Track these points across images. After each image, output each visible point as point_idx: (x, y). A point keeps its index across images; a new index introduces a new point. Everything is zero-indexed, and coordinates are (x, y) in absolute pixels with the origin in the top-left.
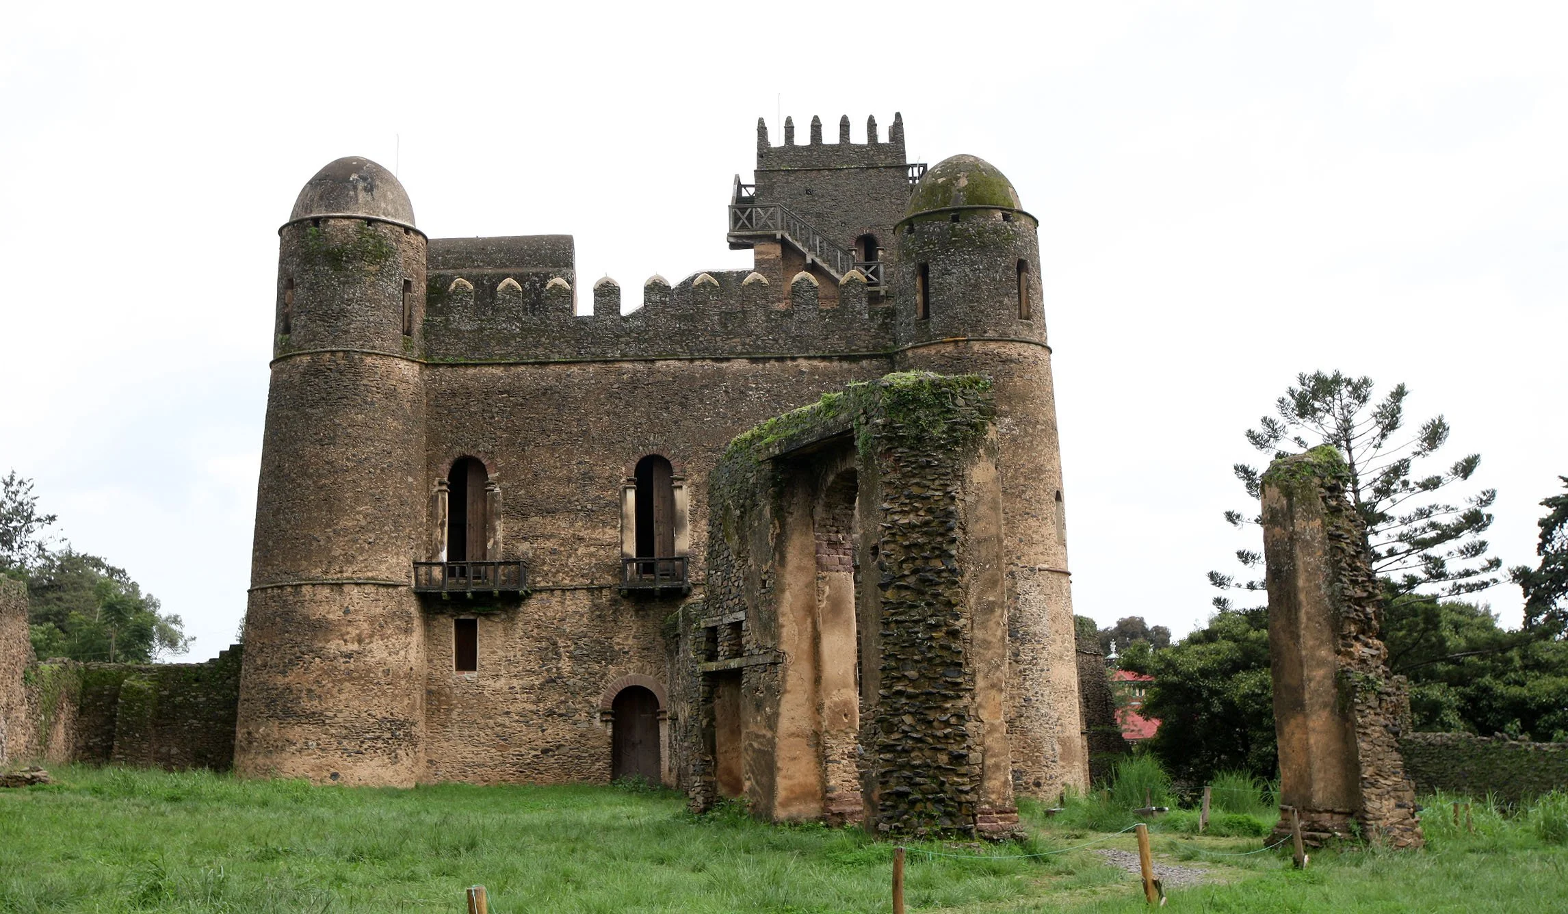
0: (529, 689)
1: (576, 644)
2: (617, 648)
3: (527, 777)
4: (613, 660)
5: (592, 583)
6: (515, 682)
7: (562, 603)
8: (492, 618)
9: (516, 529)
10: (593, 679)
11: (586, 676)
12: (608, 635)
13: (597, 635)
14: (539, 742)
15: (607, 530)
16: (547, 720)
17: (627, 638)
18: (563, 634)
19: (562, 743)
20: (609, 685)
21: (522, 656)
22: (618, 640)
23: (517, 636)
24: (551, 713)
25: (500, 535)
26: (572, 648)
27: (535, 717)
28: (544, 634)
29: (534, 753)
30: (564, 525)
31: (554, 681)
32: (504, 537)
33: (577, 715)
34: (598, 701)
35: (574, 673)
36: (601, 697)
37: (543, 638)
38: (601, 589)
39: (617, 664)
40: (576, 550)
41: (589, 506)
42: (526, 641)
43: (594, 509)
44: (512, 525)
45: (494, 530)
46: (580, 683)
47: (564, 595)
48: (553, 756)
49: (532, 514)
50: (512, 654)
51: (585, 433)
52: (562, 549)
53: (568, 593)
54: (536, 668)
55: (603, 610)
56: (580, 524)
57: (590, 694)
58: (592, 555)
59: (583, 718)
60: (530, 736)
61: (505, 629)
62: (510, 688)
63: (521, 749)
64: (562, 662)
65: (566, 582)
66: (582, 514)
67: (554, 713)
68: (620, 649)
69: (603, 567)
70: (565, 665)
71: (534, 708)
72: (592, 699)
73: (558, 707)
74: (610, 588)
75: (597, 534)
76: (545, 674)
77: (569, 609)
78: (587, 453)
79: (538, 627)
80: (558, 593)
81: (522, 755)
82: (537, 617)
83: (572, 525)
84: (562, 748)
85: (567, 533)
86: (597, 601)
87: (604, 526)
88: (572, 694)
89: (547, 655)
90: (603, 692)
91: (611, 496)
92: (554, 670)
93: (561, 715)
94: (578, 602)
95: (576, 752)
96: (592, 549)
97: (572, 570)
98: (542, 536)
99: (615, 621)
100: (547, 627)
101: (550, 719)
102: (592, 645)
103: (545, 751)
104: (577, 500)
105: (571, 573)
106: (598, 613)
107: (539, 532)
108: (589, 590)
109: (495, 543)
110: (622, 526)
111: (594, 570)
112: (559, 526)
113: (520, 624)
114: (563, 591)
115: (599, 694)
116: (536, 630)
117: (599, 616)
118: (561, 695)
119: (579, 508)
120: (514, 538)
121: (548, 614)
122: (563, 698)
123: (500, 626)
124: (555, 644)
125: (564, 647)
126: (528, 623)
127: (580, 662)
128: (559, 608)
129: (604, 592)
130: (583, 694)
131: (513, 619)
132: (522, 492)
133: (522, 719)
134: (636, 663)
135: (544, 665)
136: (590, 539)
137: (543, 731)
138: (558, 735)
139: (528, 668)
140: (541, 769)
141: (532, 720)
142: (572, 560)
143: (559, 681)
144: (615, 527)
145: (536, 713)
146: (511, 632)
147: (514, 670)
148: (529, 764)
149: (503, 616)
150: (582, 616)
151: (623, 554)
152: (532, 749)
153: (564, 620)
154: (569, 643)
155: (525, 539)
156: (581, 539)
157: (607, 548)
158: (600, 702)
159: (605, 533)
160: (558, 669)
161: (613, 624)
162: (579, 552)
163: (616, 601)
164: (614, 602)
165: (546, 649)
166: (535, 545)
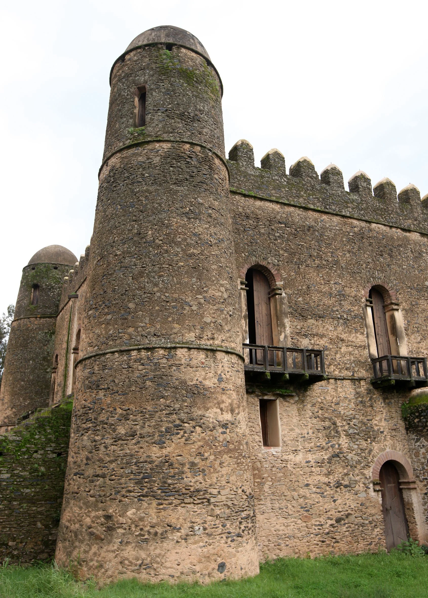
0: (320, 464)
1: (349, 424)
2: (376, 428)
3: (328, 545)
4: (375, 438)
5: (353, 375)
6: (310, 457)
7: (336, 390)
8: (288, 399)
9: (299, 327)
10: (363, 454)
11: (359, 452)
12: (369, 418)
13: (362, 417)
14: (333, 512)
15: (358, 335)
16: (336, 491)
17: (381, 420)
18: (339, 415)
19: (350, 511)
20: (375, 459)
21: (313, 433)
22: (376, 422)
23: (308, 416)
24: (338, 485)
25: (288, 330)
26: (346, 428)
27: (328, 488)
28: (326, 415)
29: (330, 522)
30: (331, 328)
31: (337, 456)
32: (292, 333)
33: (357, 486)
34: (369, 472)
35: (351, 450)
36: (371, 470)
37: (326, 418)
38: (360, 380)
39: (378, 442)
40: (340, 348)
41: (345, 316)
42: (315, 421)
43: (349, 318)
44: (295, 324)
45: (284, 326)
46: (356, 458)
47: (336, 383)
48: (345, 524)
49: (309, 317)
50: (306, 431)
51: (337, 263)
52: (331, 347)
53: (339, 382)
54: (324, 444)
55: (363, 397)
56: (341, 328)
57: (364, 467)
58: (350, 353)
59: (361, 489)
60: (326, 506)
61: (298, 410)
62: (307, 462)
63: (321, 519)
64: (341, 439)
65: (337, 373)
66: (341, 321)
67: (341, 484)
68: (378, 430)
69: (359, 363)
70: (344, 441)
71: (326, 480)
72: (366, 472)
73: (343, 479)
74: (365, 379)
75: (352, 337)
76: (330, 450)
77: (341, 395)
78: (339, 276)
79: (322, 409)
80: (332, 381)
81: (322, 525)
82: (320, 400)
83: (336, 329)
84: (350, 517)
85: (333, 334)
86: (358, 390)
87: (356, 332)
88: (351, 467)
89: (330, 433)
90: (372, 465)
91: (358, 310)
92: (337, 446)
93: (346, 486)
94: (346, 389)
95: (360, 520)
96: (350, 349)
97: (339, 365)
98: (317, 335)
99: (371, 406)
100: (327, 409)
101: (338, 489)
102: (360, 425)
103: (338, 520)
104: (337, 311)
105: (339, 367)
106: (360, 399)
107: (315, 331)
108: (353, 380)
109: (286, 337)
110: (367, 334)
111: (353, 365)
112: (328, 329)
113: (309, 406)
114: (336, 379)
115: (370, 467)
116: (320, 412)
117: (361, 402)
118: (344, 468)
119: (339, 316)
120: (298, 334)
121: (328, 398)
122: (345, 471)
123: (295, 407)
124: (334, 424)
125: (342, 426)
126: (314, 405)
127: (354, 440)
128: (334, 393)
129: (363, 383)
130: (359, 467)
131: (303, 402)
132: (300, 299)
133: (318, 490)
134: (389, 442)
135: (329, 442)
136: (348, 341)
137: (334, 501)
138: (345, 504)
139: (318, 444)
140: (338, 537)
141: (326, 491)
142: (338, 356)
143: (341, 455)
144: (363, 334)
145: (328, 484)
146: (303, 412)
147: (307, 445)
148: (328, 533)
149: (297, 399)
150: (350, 401)
151: (370, 355)
152: (329, 518)
153: (338, 404)
154: (345, 423)
155: (306, 336)
156: (342, 340)
157: (360, 349)
158: (371, 474)
159: (357, 338)
160: (339, 445)
161: (370, 409)
162: (342, 350)
163: (370, 390)
164: (369, 392)
165: (329, 427)
166: (312, 342)
